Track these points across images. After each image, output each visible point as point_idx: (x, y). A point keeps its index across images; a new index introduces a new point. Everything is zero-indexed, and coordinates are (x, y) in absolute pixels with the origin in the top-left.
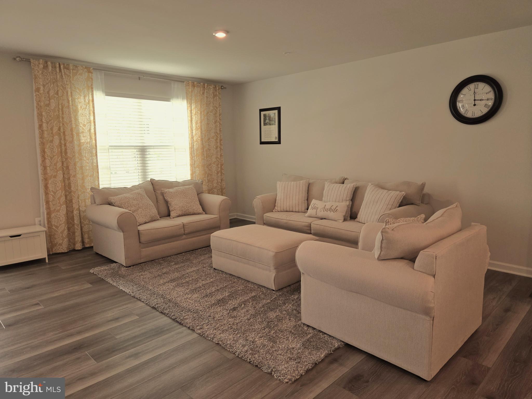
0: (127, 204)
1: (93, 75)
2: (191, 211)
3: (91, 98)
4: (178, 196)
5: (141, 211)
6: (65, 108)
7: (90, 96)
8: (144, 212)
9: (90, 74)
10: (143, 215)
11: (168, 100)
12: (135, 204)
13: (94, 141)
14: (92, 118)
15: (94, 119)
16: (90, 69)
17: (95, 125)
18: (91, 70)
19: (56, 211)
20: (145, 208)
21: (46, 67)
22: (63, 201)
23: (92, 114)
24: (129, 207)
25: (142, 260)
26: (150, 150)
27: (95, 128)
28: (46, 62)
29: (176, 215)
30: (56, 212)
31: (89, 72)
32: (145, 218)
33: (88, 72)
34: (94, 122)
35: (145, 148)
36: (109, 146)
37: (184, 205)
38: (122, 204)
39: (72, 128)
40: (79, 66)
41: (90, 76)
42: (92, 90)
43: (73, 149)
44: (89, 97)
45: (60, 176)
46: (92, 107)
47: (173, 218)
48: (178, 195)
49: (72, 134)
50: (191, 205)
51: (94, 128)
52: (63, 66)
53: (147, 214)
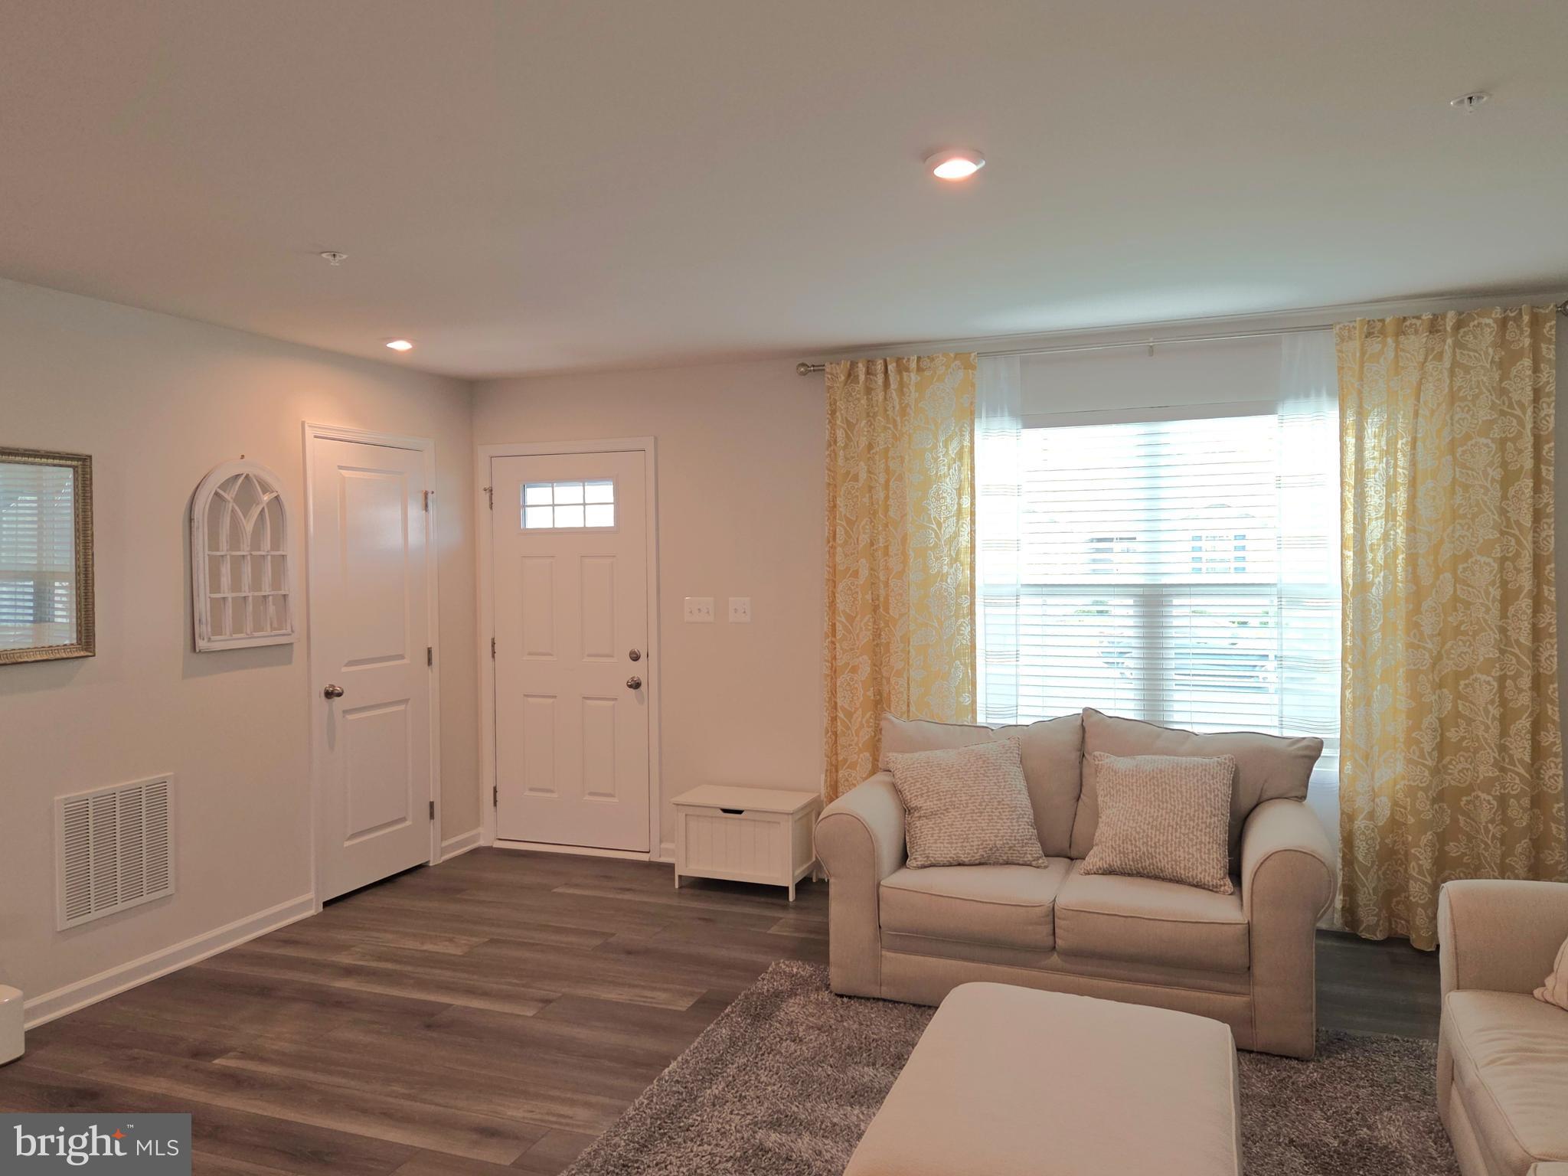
0: (918, 785)
1: (975, 373)
2: (1165, 864)
3: (967, 443)
4: (1132, 790)
5: (956, 818)
6: (895, 480)
7: (967, 438)
8: (962, 824)
9: (970, 370)
10: (955, 835)
11: (1265, 408)
12: (944, 790)
13: (969, 572)
14: (966, 503)
15: (973, 504)
16: (970, 356)
17: (973, 522)
18: (971, 359)
19: (847, 765)
20: (974, 813)
21: (851, 375)
22: (864, 739)
23: (967, 490)
24: (922, 797)
25: (886, 992)
26: (1176, 601)
27: (973, 532)
28: (853, 365)
29: (1099, 864)
30: (848, 768)
31: (969, 366)
32: (959, 845)
33: (965, 369)
34: (973, 514)
35: (1165, 591)
36: (1022, 585)
37: (1138, 833)
38: (905, 782)
39: (906, 534)
40: (939, 357)
41: (971, 378)
42: (971, 419)
43: (901, 595)
44: (961, 442)
45: (866, 670)
46: (969, 468)
47: (1086, 874)
48: (1135, 787)
49: (904, 553)
50: (1167, 841)
51: (971, 531)
52: (894, 364)
53: (973, 834)
